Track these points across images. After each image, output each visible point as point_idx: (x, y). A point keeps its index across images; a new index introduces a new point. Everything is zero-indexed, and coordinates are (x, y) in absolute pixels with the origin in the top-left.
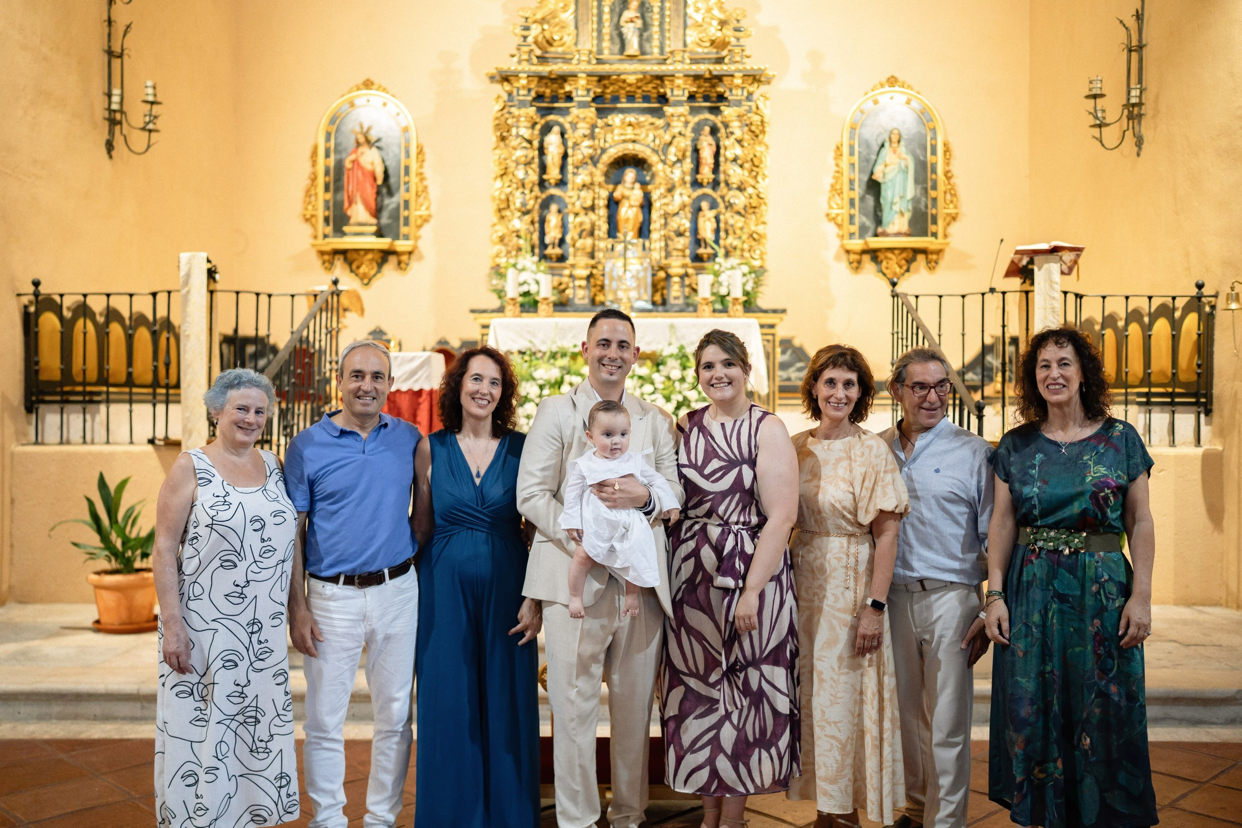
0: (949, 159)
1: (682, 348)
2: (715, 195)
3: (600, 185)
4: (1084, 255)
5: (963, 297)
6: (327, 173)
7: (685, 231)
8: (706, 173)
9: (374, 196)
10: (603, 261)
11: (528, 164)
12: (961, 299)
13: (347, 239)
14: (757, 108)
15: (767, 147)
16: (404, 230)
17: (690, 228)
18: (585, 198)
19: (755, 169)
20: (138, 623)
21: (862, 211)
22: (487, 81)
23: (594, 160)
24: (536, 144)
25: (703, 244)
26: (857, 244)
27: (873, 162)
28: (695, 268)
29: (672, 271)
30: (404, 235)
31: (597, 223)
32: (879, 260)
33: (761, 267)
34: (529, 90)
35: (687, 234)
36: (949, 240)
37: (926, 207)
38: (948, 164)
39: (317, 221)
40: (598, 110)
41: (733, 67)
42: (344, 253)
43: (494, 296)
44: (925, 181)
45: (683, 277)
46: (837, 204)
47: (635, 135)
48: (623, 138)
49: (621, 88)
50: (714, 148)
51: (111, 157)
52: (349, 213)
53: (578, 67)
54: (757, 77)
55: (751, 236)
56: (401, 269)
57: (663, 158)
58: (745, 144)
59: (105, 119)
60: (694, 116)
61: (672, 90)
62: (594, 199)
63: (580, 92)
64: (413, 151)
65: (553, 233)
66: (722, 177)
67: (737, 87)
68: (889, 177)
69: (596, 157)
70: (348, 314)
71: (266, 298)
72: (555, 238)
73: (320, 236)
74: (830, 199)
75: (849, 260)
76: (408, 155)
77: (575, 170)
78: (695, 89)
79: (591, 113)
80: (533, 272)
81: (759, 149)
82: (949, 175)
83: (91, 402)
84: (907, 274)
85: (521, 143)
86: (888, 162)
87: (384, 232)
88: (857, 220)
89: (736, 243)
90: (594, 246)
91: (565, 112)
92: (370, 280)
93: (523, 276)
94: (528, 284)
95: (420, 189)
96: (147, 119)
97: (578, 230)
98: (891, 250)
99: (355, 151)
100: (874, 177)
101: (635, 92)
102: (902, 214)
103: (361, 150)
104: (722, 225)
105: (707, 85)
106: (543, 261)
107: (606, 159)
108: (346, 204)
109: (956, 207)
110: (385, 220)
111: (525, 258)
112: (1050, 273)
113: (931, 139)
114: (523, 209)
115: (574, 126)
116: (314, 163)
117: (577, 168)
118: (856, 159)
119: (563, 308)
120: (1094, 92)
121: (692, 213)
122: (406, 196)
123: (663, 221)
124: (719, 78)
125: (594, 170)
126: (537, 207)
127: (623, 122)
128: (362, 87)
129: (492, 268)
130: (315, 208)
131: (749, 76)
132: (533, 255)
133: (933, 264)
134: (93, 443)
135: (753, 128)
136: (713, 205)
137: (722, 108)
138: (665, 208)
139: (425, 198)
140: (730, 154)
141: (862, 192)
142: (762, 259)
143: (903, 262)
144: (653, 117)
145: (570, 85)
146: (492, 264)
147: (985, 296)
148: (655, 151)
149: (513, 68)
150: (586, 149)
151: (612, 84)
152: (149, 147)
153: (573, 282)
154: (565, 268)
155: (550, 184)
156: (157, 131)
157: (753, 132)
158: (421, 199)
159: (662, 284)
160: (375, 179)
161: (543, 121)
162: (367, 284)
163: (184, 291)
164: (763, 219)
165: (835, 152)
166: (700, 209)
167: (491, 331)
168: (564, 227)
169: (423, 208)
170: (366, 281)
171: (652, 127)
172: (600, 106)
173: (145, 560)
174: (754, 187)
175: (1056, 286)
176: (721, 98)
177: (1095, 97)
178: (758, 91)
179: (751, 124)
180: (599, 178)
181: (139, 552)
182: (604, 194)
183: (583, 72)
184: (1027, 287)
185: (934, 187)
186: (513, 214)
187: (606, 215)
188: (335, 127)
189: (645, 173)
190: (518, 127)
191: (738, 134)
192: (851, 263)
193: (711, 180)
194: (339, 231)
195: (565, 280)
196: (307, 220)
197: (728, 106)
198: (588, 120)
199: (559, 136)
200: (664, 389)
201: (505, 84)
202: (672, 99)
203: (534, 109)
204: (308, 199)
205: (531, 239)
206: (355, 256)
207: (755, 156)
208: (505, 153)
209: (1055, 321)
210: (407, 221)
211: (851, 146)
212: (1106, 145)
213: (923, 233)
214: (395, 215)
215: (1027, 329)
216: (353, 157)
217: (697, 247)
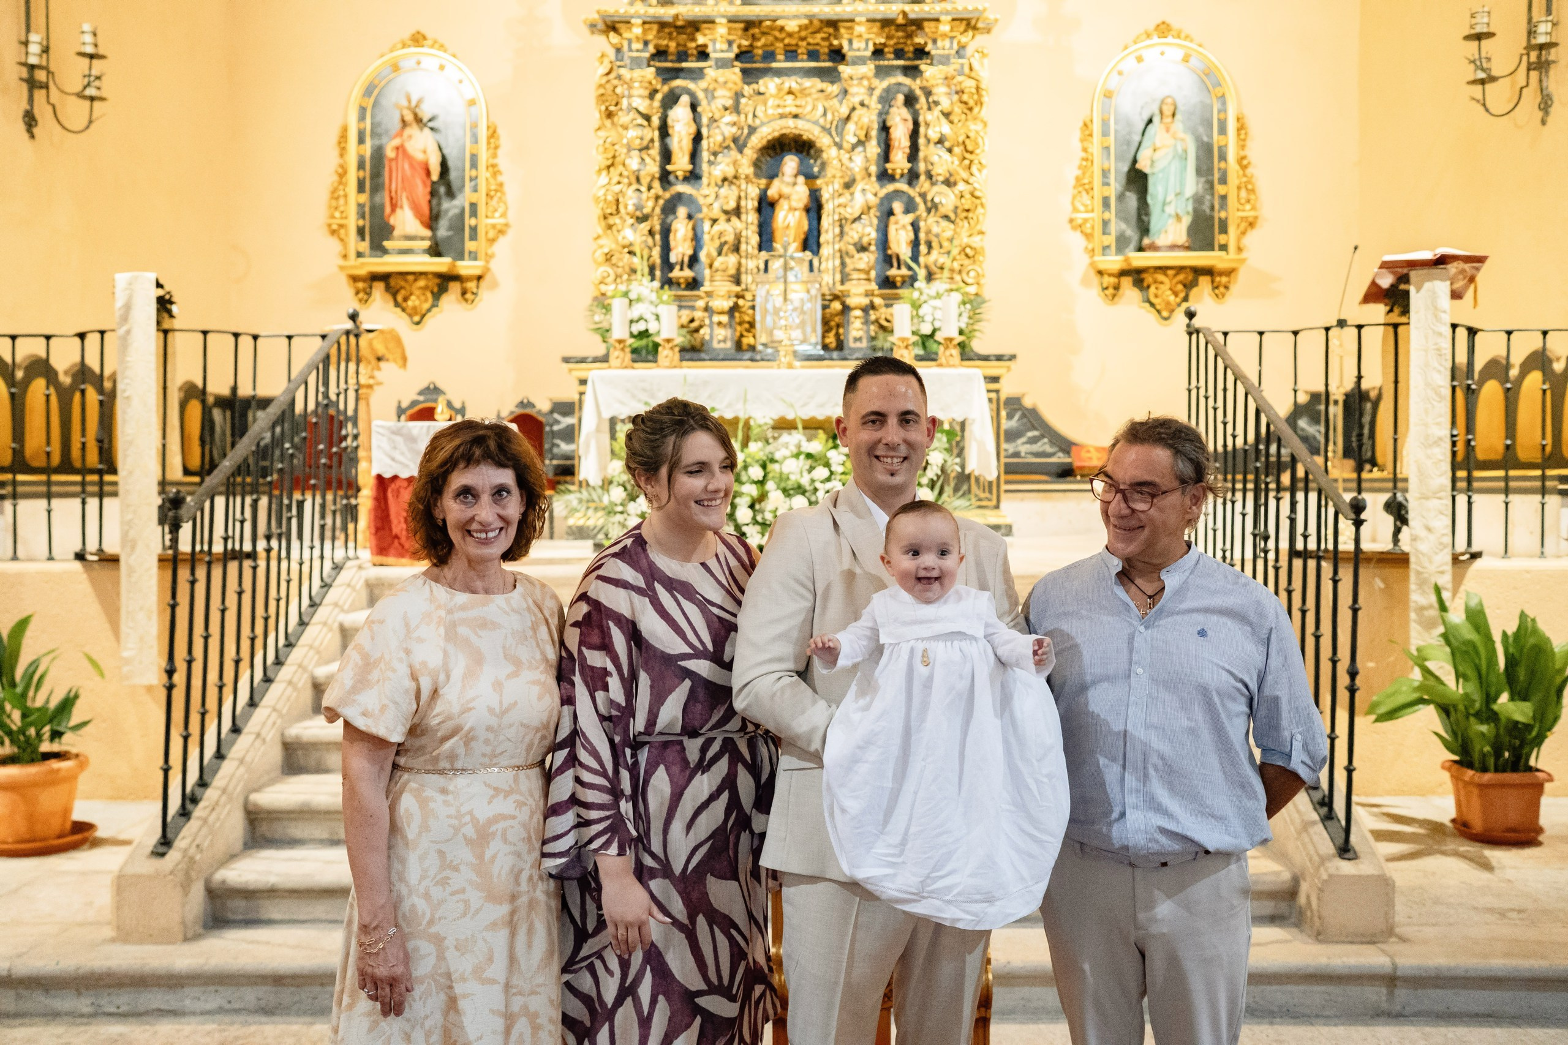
0: (1244, 140)
2: (912, 192)
3: (748, 179)
4: (1486, 267)
5: (1296, 333)
6: (361, 166)
7: (869, 244)
8: (899, 161)
9: (428, 197)
10: (753, 287)
11: (645, 149)
12: (1292, 336)
13: (387, 259)
14: (971, 69)
15: (985, 124)
16: (470, 245)
17: (877, 240)
18: (726, 197)
19: (967, 155)
21: (1121, 216)
22: (586, 31)
23: (739, 143)
24: (656, 121)
25: (895, 264)
26: (1114, 262)
27: (1136, 144)
28: (884, 297)
29: (851, 301)
30: (470, 252)
31: (744, 233)
32: (1145, 284)
33: (977, 294)
34: (646, 43)
35: (873, 248)
36: (1243, 255)
37: (1212, 208)
38: (1243, 147)
39: (347, 234)
40: (744, 71)
41: (938, 8)
42: (384, 278)
43: (598, 338)
44: (1210, 171)
45: (865, 310)
46: (1086, 206)
47: (798, 107)
48: (780, 111)
49: (776, 39)
50: (910, 126)
51: (31, 136)
52: (392, 221)
53: (716, 9)
54: (973, 22)
56: (466, 300)
57: (837, 139)
58: (955, 120)
59: (21, 78)
60: (882, 80)
61: (850, 42)
62: (740, 198)
63: (718, 46)
64: (483, 134)
65: (680, 249)
66: (922, 167)
67: (944, 36)
68: (1159, 166)
69: (743, 138)
70: (382, 364)
71: (250, 340)
72: (684, 255)
73: (352, 254)
74: (1074, 198)
75: (1102, 284)
76: (475, 141)
77: (712, 158)
78: (883, 41)
79: (734, 74)
80: (652, 302)
81: (974, 127)
82: (1245, 162)
84: (1184, 304)
85: (634, 118)
86: (1158, 144)
87: (442, 249)
88: (1113, 228)
89: (943, 259)
90: (740, 264)
91: (697, 74)
92: (423, 316)
93: (637, 310)
94: (645, 320)
95: (493, 187)
96: (86, 80)
97: (717, 243)
98: (1163, 269)
99: (400, 134)
100: (1138, 166)
101: (797, 45)
102: (1178, 218)
103: (408, 131)
104: (922, 236)
105: (900, 34)
106: (667, 287)
107: (757, 141)
108: (388, 209)
109: (1253, 208)
110: (443, 232)
111: (641, 283)
112: (1434, 296)
113: (1219, 112)
114: (638, 214)
115: (710, 93)
116: (343, 151)
117: (715, 154)
118: (1111, 141)
119: (695, 355)
120: (1478, 29)
121: (880, 218)
122: (474, 198)
123: (837, 230)
124: (918, 24)
125: (739, 156)
126: (658, 210)
127: (780, 88)
128: (410, 43)
129: (595, 299)
130: (344, 215)
131: (961, 20)
132: (653, 279)
133: (1222, 289)
135: (965, 97)
136: (910, 208)
137: (923, 67)
138: (842, 210)
139: (499, 200)
140: (934, 135)
141: (1120, 188)
142: (977, 284)
143: (1180, 287)
144: (823, 81)
145: (705, 35)
146: (597, 294)
147: (1331, 333)
148: (826, 130)
149: (622, 11)
150: (727, 127)
151: (764, 34)
152: (90, 122)
153: (710, 317)
154: (699, 297)
155: (677, 177)
156: (101, 99)
157: (966, 103)
158: (494, 202)
159: (837, 319)
160: (428, 173)
161: (666, 89)
162: (418, 323)
163: (122, 331)
164: (979, 227)
165: (1082, 131)
166: (891, 213)
167: (588, 388)
168: (697, 239)
169: (497, 214)
170: (417, 318)
171: (821, 94)
172: (748, 65)
173: (57, 740)
174: (967, 182)
175: (1443, 315)
176: (921, 53)
177: (1479, 37)
178: (974, 43)
179: (963, 92)
180: (747, 169)
181: (47, 729)
182: (754, 192)
183: (723, 16)
184: (1395, 318)
185: (1223, 181)
186: (624, 222)
187: (756, 222)
188: (372, 100)
189: (812, 161)
190: (630, 96)
191: (945, 104)
192: (1104, 289)
193: (906, 171)
194: (378, 248)
195: (698, 314)
196: (333, 232)
197: (931, 64)
198: (730, 85)
199: (689, 109)
201: (612, 34)
202: (850, 55)
203: (653, 70)
204: (334, 203)
205: (650, 257)
206: (401, 282)
207: (968, 137)
208: (612, 134)
209: (1442, 369)
210: (474, 230)
211: (1105, 123)
212: (1491, 110)
213: (1208, 245)
214: (458, 224)
215: (1396, 382)
216: (396, 142)
217: (887, 267)
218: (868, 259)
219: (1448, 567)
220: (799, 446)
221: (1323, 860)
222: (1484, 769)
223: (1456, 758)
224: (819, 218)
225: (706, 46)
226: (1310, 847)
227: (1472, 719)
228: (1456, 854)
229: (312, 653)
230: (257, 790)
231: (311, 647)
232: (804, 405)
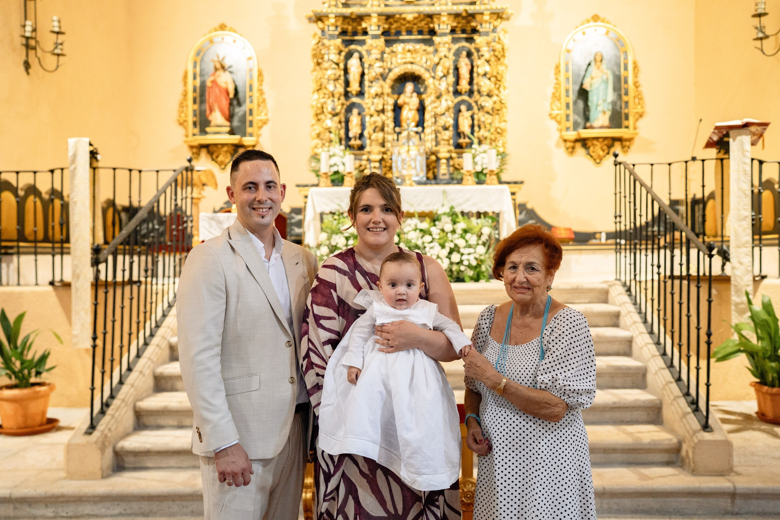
0: (637, 73)
1: (452, 208)
2: (471, 101)
3: (388, 95)
4: (769, 128)
5: (670, 164)
6: (195, 90)
7: (449, 127)
8: (464, 85)
9: (228, 106)
10: (391, 149)
11: (336, 80)
12: (668, 166)
13: (209, 137)
14: (499, 39)
15: (506, 67)
16: (249, 130)
17: (453, 124)
18: (378, 104)
19: (498, 82)
20: (32, 427)
21: (575, 112)
22: (306, 21)
23: (384, 77)
24: (342, 66)
25: (462, 136)
26: (572, 135)
27: (583, 76)
28: (457, 153)
29: (440, 155)
30: (249, 133)
31: (386, 122)
32: (588, 146)
33: (503, 153)
34: (337, 27)
35: (451, 129)
36: (637, 131)
37: (621, 108)
38: (636, 77)
39: (188, 125)
40: (386, 41)
41: (483, 7)
42: (206, 146)
43: (313, 175)
44: (620, 89)
45: (448, 159)
46: (557, 107)
47: (413, 58)
48: (404, 60)
49: (402, 24)
50: (470, 67)
51: (28, 73)
52: (210, 118)
53: (372, 9)
54: (500, 15)
55: (496, 129)
57: (433, 74)
58: (492, 64)
59: (23, 45)
60: (455, 45)
61: (439, 25)
62: (384, 105)
63: (373, 28)
64: (255, 74)
65: (354, 130)
66: (475, 88)
67: (486, 22)
68: (595, 86)
69: (385, 74)
70: (206, 188)
71: (137, 173)
72: (356, 133)
73: (190, 134)
74: (552, 103)
75: (565, 146)
76: (251, 77)
77: (370, 84)
78: (455, 24)
79: (381, 42)
80: (340, 157)
81: (501, 68)
82: (637, 85)
83: (6, 254)
84: (607, 156)
85: (331, 65)
86: (594, 75)
87: (235, 132)
88: (571, 118)
89: (486, 134)
91: (362, 43)
93: (333, 161)
94: (338, 166)
95: (261, 100)
96: (55, 46)
97: (373, 127)
98: (597, 139)
99: (214, 74)
100: (583, 87)
101: (412, 27)
102: (604, 112)
103: (218, 73)
104: (476, 122)
105: (464, 21)
106: (348, 149)
107: (392, 76)
108: (208, 112)
109: (642, 107)
110: (236, 123)
111: (335, 147)
112: (742, 144)
113: (624, 59)
114: (334, 112)
115: (369, 52)
116: (185, 83)
117: (372, 82)
118: (570, 74)
120: (760, 11)
121: (455, 114)
122: (251, 106)
123: (433, 120)
124: (473, 16)
125: (383, 83)
126: (343, 111)
127: (404, 49)
128: (218, 29)
129: (312, 156)
130: (186, 116)
131: (494, 13)
132: (341, 144)
134: (8, 285)
135: (497, 53)
136: (470, 108)
137: (475, 38)
138: (435, 110)
139: (264, 107)
140: (481, 71)
141: (575, 98)
142: (504, 146)
143: (605, 147)
144: (425, 45)
145: (366, 22)
146: (312, 153)
147: (688, 163)
148: (427, 70)
149: (324, 11)
150: (378, 68)
151: (396, 22)
152: (58, 66)
153: (370, 164)
154: (364, 154)
155: (352, 94)
156: (63, 55)
157: (497, 56)
158: (261, 108)
159: (434, 164)
160: (228, 94)
161: (347, 50)
162: (223, 169)
163: (72, 168)
164: (504, 118)
165: (555, 69)
166: (460, 111)
167: (309, 198)
168: (363, 126)
169: (263, 114)
170: (223, 166)
171: (424, 53)
172: (388, 38)
174: (497, 96)
175: (747, 154)
176: (474, 31)
177: (760, 15)
178: (501, 25)
179: (495, 50)
180: (388, 90)
182: (391, 101)
183: (375, 13)
184: (721, 156)
185: (626, 94)
186: (326, 116)
187: (393, 116)
188: (200, 58)
189: (420, 86)
190: (329, 54)
191: (487, 55)
192: (567, 149)
193: (468, 90)
194: (203, 132)
195: (364, 163)
196: (181, 124)
197: (479, 36)
198: (379, 48)
199: (359, 60)
200: (440, 239)
201: (319, 23)
202: (439, 32)
203: (340, 41)
204: (181, 109)
205: (339, 134)
206: (215, 149)
207: (498, 73)
208: (318, 73)
209: (747, 181)
210: (251, 123)
211: (567, 65)
212: (767, 53)
213: (619, 126)
214: (243, 120)
215: (722, 188)
216: (212, 78)
217: (458, 138)
218: (448, 134)
219: (751, 283)
220: (416, 225)
221: (695, 432)
222: (773, 386)
223: (758, 380)
224: (424, 114)
225: (366, 28)
226: (688, 426)
227: (767, 361)
228: (760, 430)
229: (169, 331)
230: (141, 400)
231: (168, 327)
232: (419, 205)
